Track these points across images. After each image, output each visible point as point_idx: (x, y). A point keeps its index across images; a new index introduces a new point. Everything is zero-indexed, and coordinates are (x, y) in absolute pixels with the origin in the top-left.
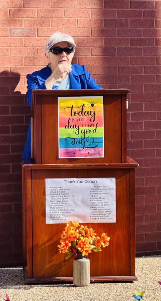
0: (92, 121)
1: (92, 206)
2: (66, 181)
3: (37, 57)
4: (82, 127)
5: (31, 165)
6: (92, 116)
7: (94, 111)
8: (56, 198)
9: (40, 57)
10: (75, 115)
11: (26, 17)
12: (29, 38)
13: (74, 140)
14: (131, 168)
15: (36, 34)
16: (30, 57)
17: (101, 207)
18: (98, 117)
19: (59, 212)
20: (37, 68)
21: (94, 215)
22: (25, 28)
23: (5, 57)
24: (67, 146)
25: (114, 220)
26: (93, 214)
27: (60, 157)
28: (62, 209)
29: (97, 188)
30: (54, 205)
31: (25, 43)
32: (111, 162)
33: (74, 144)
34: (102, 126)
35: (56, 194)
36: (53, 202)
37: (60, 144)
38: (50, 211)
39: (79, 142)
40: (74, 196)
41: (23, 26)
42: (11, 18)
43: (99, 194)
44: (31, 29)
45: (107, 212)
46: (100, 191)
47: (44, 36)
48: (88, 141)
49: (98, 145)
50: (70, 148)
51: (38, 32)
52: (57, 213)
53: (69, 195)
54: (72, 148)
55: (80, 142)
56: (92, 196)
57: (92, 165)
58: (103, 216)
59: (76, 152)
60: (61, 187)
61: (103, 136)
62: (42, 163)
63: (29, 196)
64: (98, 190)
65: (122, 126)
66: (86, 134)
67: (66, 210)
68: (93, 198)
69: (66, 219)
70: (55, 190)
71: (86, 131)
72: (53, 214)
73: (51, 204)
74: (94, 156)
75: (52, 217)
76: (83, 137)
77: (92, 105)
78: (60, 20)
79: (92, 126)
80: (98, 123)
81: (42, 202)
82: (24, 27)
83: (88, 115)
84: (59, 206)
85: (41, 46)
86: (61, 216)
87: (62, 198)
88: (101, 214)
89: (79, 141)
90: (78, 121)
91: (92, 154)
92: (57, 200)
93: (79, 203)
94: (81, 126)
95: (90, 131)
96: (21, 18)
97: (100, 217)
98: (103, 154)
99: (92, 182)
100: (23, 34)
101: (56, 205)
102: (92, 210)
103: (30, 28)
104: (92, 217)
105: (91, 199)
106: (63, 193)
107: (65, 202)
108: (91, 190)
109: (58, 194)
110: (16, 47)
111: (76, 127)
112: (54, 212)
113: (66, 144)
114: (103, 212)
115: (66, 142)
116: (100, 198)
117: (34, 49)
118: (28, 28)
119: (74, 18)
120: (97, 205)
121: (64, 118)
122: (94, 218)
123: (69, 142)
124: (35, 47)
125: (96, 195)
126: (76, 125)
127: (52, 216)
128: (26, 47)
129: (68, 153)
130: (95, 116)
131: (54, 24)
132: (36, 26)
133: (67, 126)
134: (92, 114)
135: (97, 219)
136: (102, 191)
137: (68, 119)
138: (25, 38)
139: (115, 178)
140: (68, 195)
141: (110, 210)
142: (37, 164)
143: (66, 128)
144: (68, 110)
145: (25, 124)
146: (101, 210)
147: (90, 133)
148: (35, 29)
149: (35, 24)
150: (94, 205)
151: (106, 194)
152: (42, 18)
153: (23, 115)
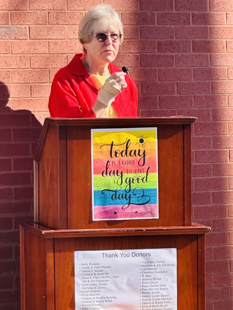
0: (141, 165)
1: (143, 291)
2: (105, 255)
3: (28, 70)
4: (127, 174)
5: (52, 231)
6: (141, 157)
7: (144, 149)
8: (90, 280)
9: (33, 70)
10: (116, 157)
11: (14, 9)
12: (18, 41)
13: (114, 193)
14: (198, 233)
15: (28, 35)
16: (20, 70)
17: (156, 293)
18: (150, 159)
19: (95, 301)
20: (30, 87)
21: (146, 305)
22: (12, 26)
24: (104, 203)
26: (145, 303)
27: (95, 219)
28: (99, 296)
29: (149, 264)
30: (87, 290)
31: (12, 49)
32: (168, 226)
33: (115, 199)
34: (156, 172)
35: (90, 275)
36: (86, 287)
37: (95, 200)
38: (82, 300)
39: (122, 197)
40: (116, 277)
41: (10, 24)
43: (152, 273)
44: (21, 28)
45: (164, 299)
46: (155, 269)
47: (38, 38)
48: (135, 195)
49: (149, 200)
50: (109, 205)
51: (30, 32)
52: (91, 302)
54: (113, 205)
55: (124, 196)
56: (143, 276)
57: (142, 230)
58: (158, 306)
59: (118, 211)
60: (98, 264)
61: (157, 187)
62: (67, 229)
63: (50, 278)
64: (151, 267)
65: (185, 172)
66: (132, 184)
67: (105, 298)
68: (144, 280)
70: (89, 268)
71: (133, 180)
72: (85, 304)
73: (83, 290)
74: (144, 217)
75: (84, 309)
76: (129, 189)
77: (141, 141)
78: (61, 14)
79: (141, 173)
80: (149, 168)
81: (69, 287)
83: (135, 155)
84: (95, 291)
85: (35, 54)
86: (98, 307)
87: (99, 279)
88: (156, 303)
89: (123, 195)
90: (121, 164)
91: (142, 214)
92: (91, 283)
93: (125, 287)
94: (125, 173)
95: (138, 179)
96: (7, 12)
97: (155, 306)
98: (157, 214)
99: (142, 255)
100: (10, 36)
101: (90, 290)
102: (143, 296)
103: (20, 26)
104: (143, 306)
105: (141, 281)
106: (101, 272)
107: (104, 286)
108: (141, 267)
109: (92, 274)
111: (117, 174)
112: (87, 301)
113: (103, 199)
114: (159, 299)
115: (103, 197)
116: (154, 279)
117: (26, 58)
118: (17, 26)
119: (80, 12)
120: (150, 289)
121: (100, 160)
122: (145, 308)
123: (107, 196)
124: (26, 55)
125: (148, 274)
126: (117, 171)
127: (84, 307)
128: (14, 55)
129: (106, 213)
130: (146, 157)
131: (52, 20)
132: (28, 23)
133: (105, 172)
134: (141, 155)
136: (156, 269)
137: (107, 162)
138: (13, 41)
139: (176, 249)
140: (108, 275)
141: (168, 296)
142: (60, 229)
143: (103, 176)
144: (107, 149)
145: (12, 172)
146: (156, 296)
147: (138, 182)
148: (26, 28)
149: (27, 21)
150: (145, 290)
151: (162, 272)
152: (35, 11)
153: (10, 158)
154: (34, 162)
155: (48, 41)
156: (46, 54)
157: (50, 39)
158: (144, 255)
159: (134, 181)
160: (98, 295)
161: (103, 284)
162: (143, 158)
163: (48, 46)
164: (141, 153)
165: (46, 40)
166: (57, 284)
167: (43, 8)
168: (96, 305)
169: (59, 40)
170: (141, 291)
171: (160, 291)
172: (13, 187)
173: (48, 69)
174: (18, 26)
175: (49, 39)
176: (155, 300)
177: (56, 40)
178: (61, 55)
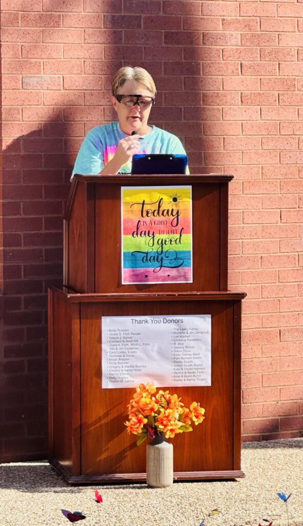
0: (175, 226)
1: (175, 360)
2: (134, 321)
3: (62, 122)
4: (159, 235)
5: (79, 294)
6: (174, 217)
7: (177, 209)
8: (118, 347)
9: (67, 122)
10: (148, 216)
11: (47, 57)
12: (51, 91)
13: (145, 255)
14: (234, 299)
15: (62, 85)
16: (52, 122)
17: (189, 362)
18: (184, 218)
19: (123, 370)
21: (178, 375)
22: (45, 76)
23: (14, 122)
24: (134, 265)
25: (208, 383)
26: (176, 373)
27: (124, 282)
28: (128, 365)
29: (181, 331)
30: (115, 358)
31: (44, 101)
33: (146, 262)
34: (189, 233)
35: (118, 342)
36: (113, 354)
37: (124, 263)
38: (109, 369)
39: (154, 259)
40: (146, 344)
41: (42, 73)
42: (25, 60)
43: (185, 340)
44: (54, 78)
45: (197, 369)
46: (187, 337)
47: (73, 88)
48: (168, 257)
49: (183, 263)
50: (139, 267)
51: (64, 82)
52: (119, 371)
53: (139, 343)
54: (144, 267)
55: (156, 259)
56: (175, 344)
57: (175, 295)
58: (191, 376)
59: (149, 274)
60: (126, 330)
61: (190, 248)
62: (95, 292)
63: (76, 344)
64: (184, 335)
65: (221, 234)
66: (164, 245)
67: (134, 367)
68: (176, 348)
69: (133, 381)
70: (117, 334)
71: (165, 241)
72: (112, 372)
73: (111, 358)
74: (177, 281)
75: (112, 378)
76: (161, 250)
77: (175, 200)
78: (97, 63)
79: (174, 234)
80: (183, 228)
81: (96, 354)
82: (44, 74)
83: (168, 215)
84: (123, 360)
85: (69, 105)
86: (126, 376)
87: (128, 347)
88: (189, 372)
89: (154, 257)
90: (153, 224)
91: (174, 278)
92: (119, 351)
93: (155, 355)
94: (157, 234)
95: (171, 241)
96: (39, 60)
97: (187, 376)
98: (191, 278)
99: (174, 321)
100: (42, 86)
101: (118, 358)
102: (175, 366)
103: (53, 76)
104: (174, 376)
105: (173, 349)
106: (130, 339)
107: (133, 354)
108: (173, 335)
109: (121, 342)
110: (31, 106)
111: (148, 235)
112: (115, 369)
113: (133, 262)
114: (191, 369)
115: (134, 259)
116: (186, 347)
117: (59, 110)
118: (49, 75)
120: (182, 358)
121: (131, 220)
122: (177, 379)
123: (138, 259)
124: (60, 107)
125: (180, 342)
126: (149, 231)
127: (112, 376)
128: (46, 106)
130: (179, 217)
131: (88, 69)
132: (62, 73)
133: (136, 232)
134: (174, 214)
135: (182, 380)
136: (189, 336)
137: (137, 222)
138: (45, 91)
139: (210, 315)
140: (137, 343)
141: (202, 365)
142: (88, 293)
143: (133, 236)
144: (138, 208)
145: (43, 231)
146: (189, 366)
147: (171, 244)
148: (59, 78)
149: (61, 70)
150: (177, 359)
151: (196, 340)
152: (70, 60)
153: (41, 217)
154: (64, 221)
155: (83, 91)
156: (81, 105)
157: (86, 90)
158: (176, 321)
159: (167, 243)
160: (126, 363)
161: (132, 352)
162: (176, 218)
163: (83, 97)
164: (174, 213)
165: (81, 91)
166: (82, 350)
167: (78, 57)
168: (125, 374)
169: (95, 91)
170: (173, 360)
171: (192, 360)
172: (44, 248)
173: (83, 122)
174: (51, 75)
175: (84, 90)
176: (187, 369)
177: (93, 91)
178: (97, 107)
